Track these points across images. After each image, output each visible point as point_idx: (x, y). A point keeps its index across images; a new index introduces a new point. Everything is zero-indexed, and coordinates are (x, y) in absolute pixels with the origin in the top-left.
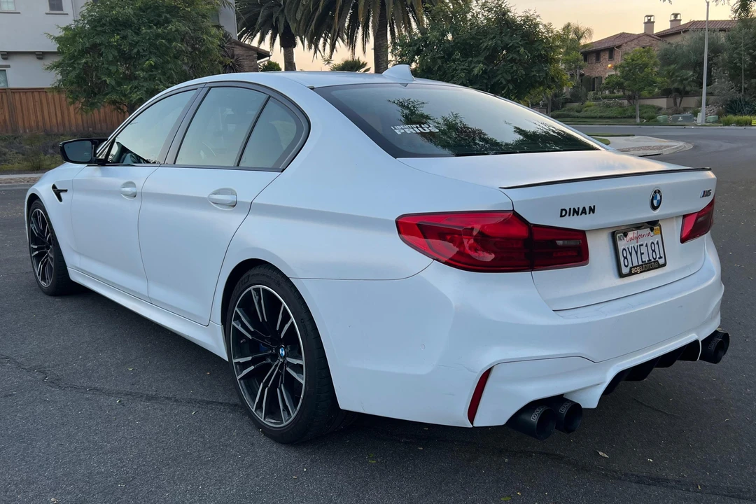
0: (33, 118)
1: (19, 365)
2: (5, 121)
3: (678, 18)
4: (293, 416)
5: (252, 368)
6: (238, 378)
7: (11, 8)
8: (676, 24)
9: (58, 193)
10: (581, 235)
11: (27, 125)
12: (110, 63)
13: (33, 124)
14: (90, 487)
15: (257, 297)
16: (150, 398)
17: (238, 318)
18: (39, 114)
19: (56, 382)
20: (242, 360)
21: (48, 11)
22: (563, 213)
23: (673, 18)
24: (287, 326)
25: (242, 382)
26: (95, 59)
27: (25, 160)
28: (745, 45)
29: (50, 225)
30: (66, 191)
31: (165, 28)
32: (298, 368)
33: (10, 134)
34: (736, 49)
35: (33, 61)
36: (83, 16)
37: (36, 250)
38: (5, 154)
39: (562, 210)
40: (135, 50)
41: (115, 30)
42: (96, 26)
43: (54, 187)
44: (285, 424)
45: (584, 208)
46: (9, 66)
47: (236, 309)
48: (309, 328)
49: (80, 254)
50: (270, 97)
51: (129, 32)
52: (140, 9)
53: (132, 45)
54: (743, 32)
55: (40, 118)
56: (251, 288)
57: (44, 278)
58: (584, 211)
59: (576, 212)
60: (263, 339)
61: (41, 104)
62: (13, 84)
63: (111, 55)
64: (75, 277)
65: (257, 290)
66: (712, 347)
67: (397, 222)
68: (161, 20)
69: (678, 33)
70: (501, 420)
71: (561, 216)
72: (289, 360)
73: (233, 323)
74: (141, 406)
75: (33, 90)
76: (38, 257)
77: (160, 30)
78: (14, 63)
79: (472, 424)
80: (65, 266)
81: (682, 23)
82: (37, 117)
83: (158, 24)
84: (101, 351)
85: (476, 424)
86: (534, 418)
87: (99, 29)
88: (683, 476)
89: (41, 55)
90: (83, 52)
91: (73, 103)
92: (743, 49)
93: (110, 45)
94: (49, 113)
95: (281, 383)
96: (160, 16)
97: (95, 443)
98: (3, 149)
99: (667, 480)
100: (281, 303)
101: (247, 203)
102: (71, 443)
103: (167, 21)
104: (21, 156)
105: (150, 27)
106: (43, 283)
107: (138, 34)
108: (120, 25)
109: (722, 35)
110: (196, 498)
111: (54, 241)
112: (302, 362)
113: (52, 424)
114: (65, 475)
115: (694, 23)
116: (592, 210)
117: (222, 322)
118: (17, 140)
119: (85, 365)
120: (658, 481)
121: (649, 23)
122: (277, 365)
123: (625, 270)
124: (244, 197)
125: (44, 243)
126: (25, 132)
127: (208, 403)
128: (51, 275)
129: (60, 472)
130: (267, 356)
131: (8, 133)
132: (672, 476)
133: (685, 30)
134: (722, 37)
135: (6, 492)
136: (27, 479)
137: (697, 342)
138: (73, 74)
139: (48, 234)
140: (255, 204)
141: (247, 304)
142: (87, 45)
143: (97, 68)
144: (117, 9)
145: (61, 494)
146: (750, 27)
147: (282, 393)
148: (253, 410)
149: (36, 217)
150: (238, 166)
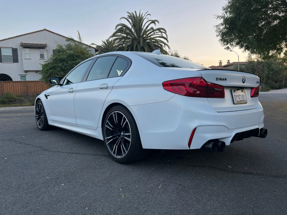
0: (33, 90)
1: (33, 146)
2: (25, 91)
3: (229, 61)
4: (127, 153)
5: (112, 139)
6: (107, 144)
7: (29, 58)
8: (229, 63)
9: (46, 96)
10: (223, 87)
11: (31, 92)
12: (58, 72)
13: (33, 92)
14: (60, 175)
15: (114, 115)
16: (77, 154)
17: (108, 124)
18: (35, 88)
19: (45, 150)
20: (108, 138)
21: (40, 59)
22: (217, 79)
23: (228, 61)
24: (125, 123)
25: (108, 145)
26: (54, 71)
27: (30, 102)
28: (250, 69)
29: (43, 107)
30: (49, 95)
31: (75, 61)
32: (129, 136)
33: (26, 95)
34: (248, 70)
35: (34, 74)
36: (51, 58)
37: (38, 116)
38: (24, 101)
39: (217, 78)
40: (66, 68)
41: (61, 62)
42: (55, 61)
43: (45, 95)
44: (124, 156)
45: (223, 79)
46: (27, 75)
47: (107, 121)
48: (133, 122)
49: (52, 115)
50: (118, 57)
51: (65, 63)
52: (68, 56)
53: (65, 66)
54: (250, 65)
55: (35, 90)
56: (112, 113)
57: (40, 125)
58: (223, 80)
59: (221, 79)
60: (116, 130)
61: (36, 85)
62: (27, 80)
63: (59, 69)
64: (50, 123)
65: (115, 113)
66: (263, 132)
67: (162, 84)
68: (74, 59)
69: (229, 66)
70: (199, 147)
71: (216, 80)
72: (125, 134)
73: (106, 126)
74: (74, 155)
75: (34, 81)
76: (38, 119)
77: (74, 62)
78: (28, 74)
79: (189, 148)
80: (47, 120)
81: (231, 63)
82: (34, 90)
83: (73, 60)
84: (59, 143)
85: (191, 149)
86: (210, 146)
87: (55, 62)
88: (258, 172)
89: (37, 72)
90: (50, 69)
91: (46, 84)
92: (250, 70)
93: (58, 67)
94: (38, 88)
95: (122, 143)
96: (74, 58)
97: (60, 164)
98: (23, 99)
99: (253, 173)
100: (123, 116)
101: (112, 86)
102: (52, 164)
103: (76, 59)
104: (29, 101)
105: (71, 61)
106: (39, 127)
107: (67, 63)
108: (62, 60)
109: (243, 66)
110: (96, 177)
111: (44, 113)
112: (130, 134)
113: (46, 160)
114: (51, 172)
115: (234, 63)
116: (226, 79)
117: (102, 127)
118: (28, 96)
119: (54, 146)
120: (250, 173)
121: (221, 63)
122: (120, 138)
123: (235, 102)
124: (110, 85)
125: (40, 114)
126: (30, 94)
127: (96, 155)
128: (42, 123)
129: (49, 171)
130: (117, 135)
131: (25, 94)
132: (254, 172)
133: (232, 64)
134: (243, 67)
135: (32, 176)
136: (39, 173)
137: (258, 129)
138: (47, 75)
139: (42, 110)
140: (114, 86)
141: (111, 119)
142: (52, 67)
143: (54, 73)
144: (61, 56)
145: (50, 176)
146: (252, 63)
147: (123, 146)
148: (112, 154)
149: (38, 106)
150: (108, 77)
